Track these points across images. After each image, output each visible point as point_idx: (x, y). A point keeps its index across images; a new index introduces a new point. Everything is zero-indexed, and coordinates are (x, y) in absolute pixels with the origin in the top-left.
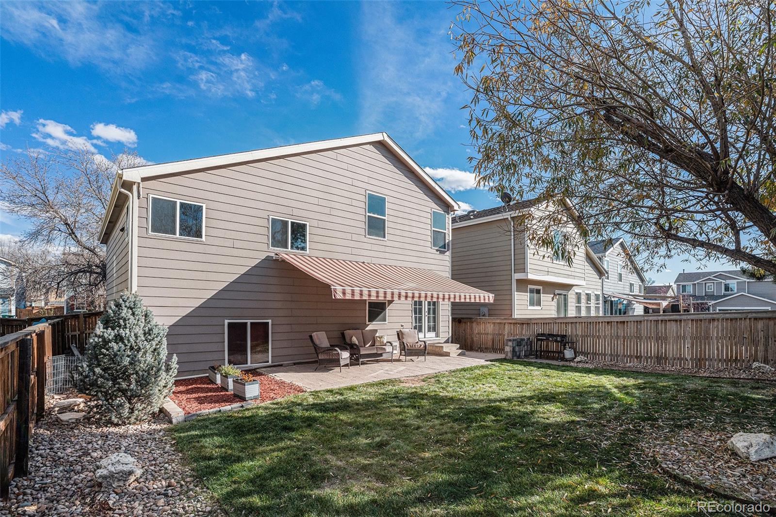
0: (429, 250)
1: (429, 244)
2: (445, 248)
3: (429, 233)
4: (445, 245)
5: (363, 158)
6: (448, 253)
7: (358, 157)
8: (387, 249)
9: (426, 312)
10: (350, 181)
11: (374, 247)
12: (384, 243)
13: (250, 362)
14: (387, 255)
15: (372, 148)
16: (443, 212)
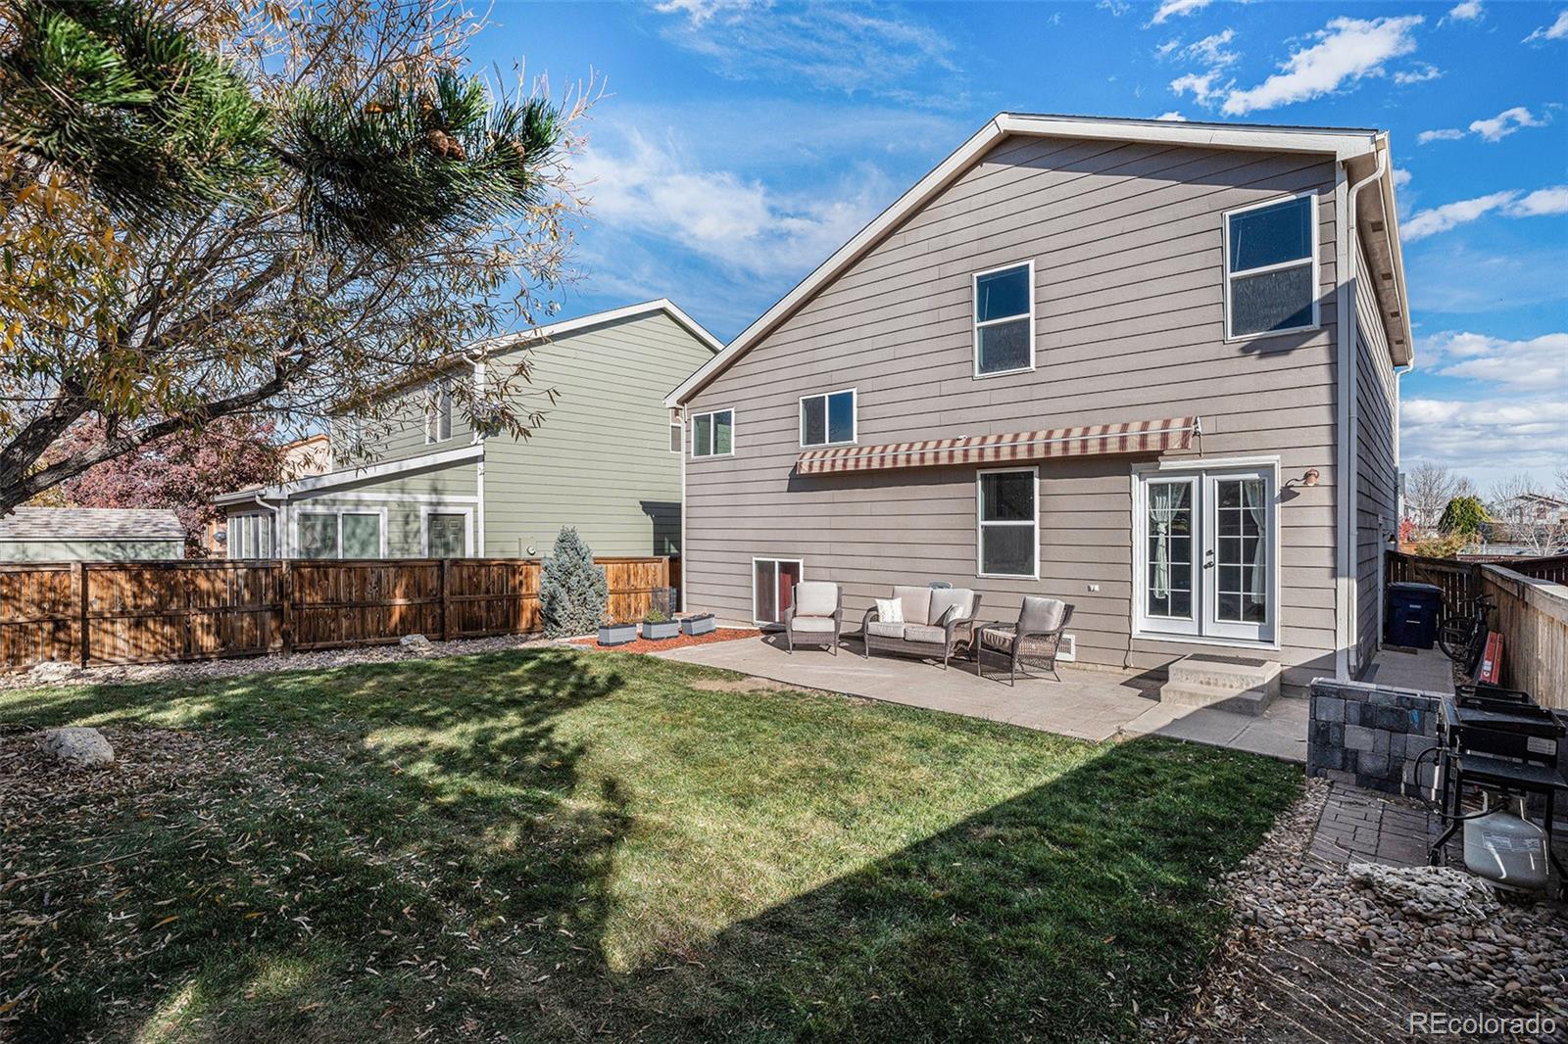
0: (1213, 350)
2: (1309, 322)
4: (1309, 307)
5: (964, 206)
6: (1323, 338)
7: (951, 210)
8: (1039, 392)
9: (1210, 553)
10: (933, 274)
11: (997, 397)
12: (1029, 379)
13: (777, 620)
14: (1036, 408)
15: (987, 167)
16: (1293, 197)
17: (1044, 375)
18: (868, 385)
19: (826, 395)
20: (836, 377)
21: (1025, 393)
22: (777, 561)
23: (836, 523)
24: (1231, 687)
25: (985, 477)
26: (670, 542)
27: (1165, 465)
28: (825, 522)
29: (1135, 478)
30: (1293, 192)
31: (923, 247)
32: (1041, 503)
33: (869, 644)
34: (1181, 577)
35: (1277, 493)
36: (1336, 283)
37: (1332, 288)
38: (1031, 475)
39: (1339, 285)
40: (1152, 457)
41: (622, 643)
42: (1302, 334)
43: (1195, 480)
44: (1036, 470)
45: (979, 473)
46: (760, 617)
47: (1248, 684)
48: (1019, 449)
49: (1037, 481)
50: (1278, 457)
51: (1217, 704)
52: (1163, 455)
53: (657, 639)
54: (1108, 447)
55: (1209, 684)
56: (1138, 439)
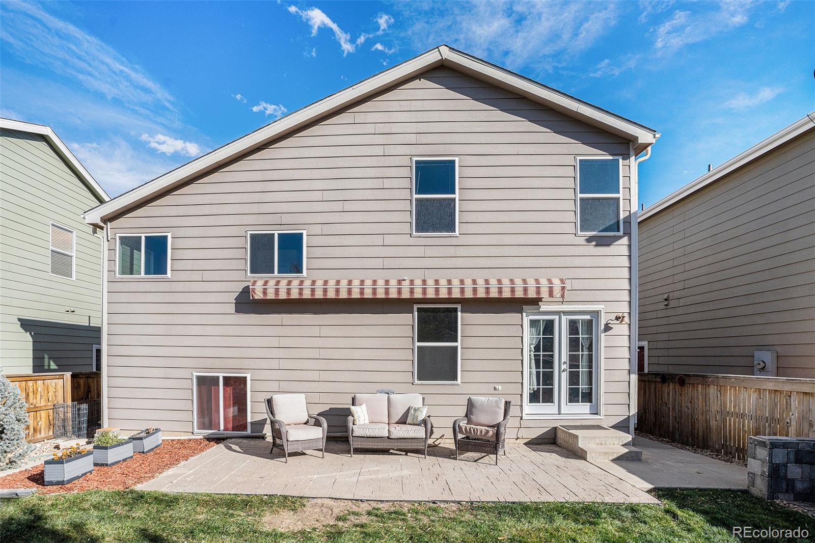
0: (571, 239)
1: (570, 228)
2: (618, 231)
3: (570, 205)
4: (618, 222)
5: (405, 105)
6: (625, 240)
7: (395, 106)
8: (461, 251)
9: (565, 363)
10: (379, 150)
11: (430, 252)
12: (454, 241)
13: (222, 428)
14: (459, 263)
15: (424, 83)
16: (611, 158)
17: (463, 240)
18: (317, 229)
19: (276, 233)
20: (286, 219)
21: (451, 251)
22: (221, 376)
23: (285, 342)
24: (614, 444)
25: (419, 310)
26: (50, 358)
27: (544, 308)
28: (275, 342)
29: (524, 314)
30: (611, 155)
31: (370, 129)
32: (462, 330)
33: (354, 444)
34: (548, 378)
35: (603, 327)
36: (630, 211)
37: (628, 214)
38: (456, 310)
39: (631, 213)
40: (536, 302)
41: (78, 478)
42: (614, 236)
43: (556, 318)
44: (459, 307)
45: (416, 307)
46: (202, 426)
47: (622, 442)
48: (453, 290)
49: (459, 314)
50: (603, 306)
51: (620, 456)
52: (541, 301)
53: (113, 464)
54: (516, 293)
55: (601, 444)
56: (535, 289)
